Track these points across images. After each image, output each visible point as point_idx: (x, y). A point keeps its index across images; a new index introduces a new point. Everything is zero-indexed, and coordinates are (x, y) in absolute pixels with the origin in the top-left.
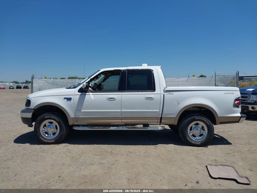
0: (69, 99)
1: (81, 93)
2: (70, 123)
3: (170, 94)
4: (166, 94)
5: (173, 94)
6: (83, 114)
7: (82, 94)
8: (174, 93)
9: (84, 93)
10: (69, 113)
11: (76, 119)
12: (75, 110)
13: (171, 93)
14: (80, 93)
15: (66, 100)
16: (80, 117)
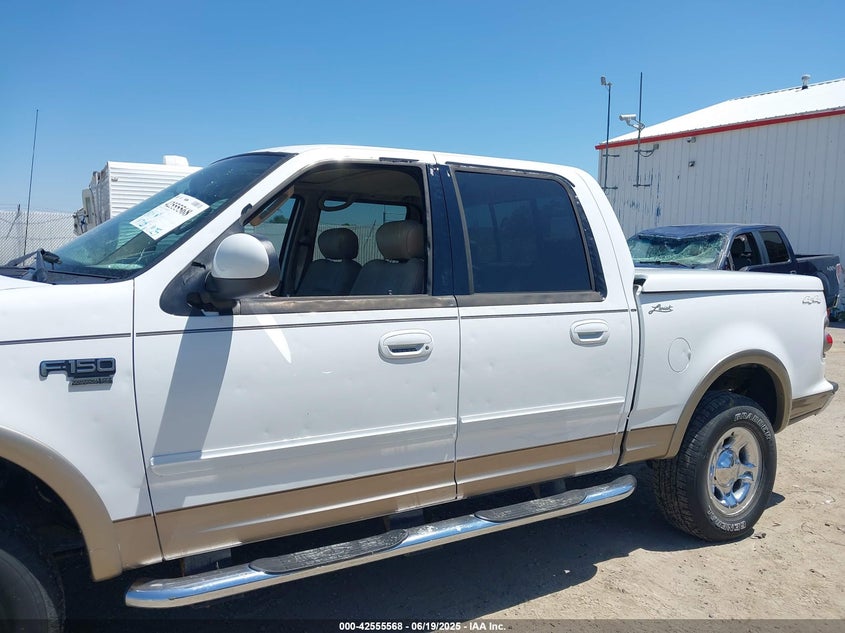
0: (93, 373)
1: (192, 314)
2: (104, 565)
3: (661, 310)
4: (646, 308)
5: (669, 309)
6: (210, 478)
7: (201, 322)
8: (676, 304)
9: (211, 320)
10: (101, 489)
11: (153, 522)
12: (149, 451)
13: (664, 304)
14: (181, 322)
15: (60, 379)
16: (191, 501)
